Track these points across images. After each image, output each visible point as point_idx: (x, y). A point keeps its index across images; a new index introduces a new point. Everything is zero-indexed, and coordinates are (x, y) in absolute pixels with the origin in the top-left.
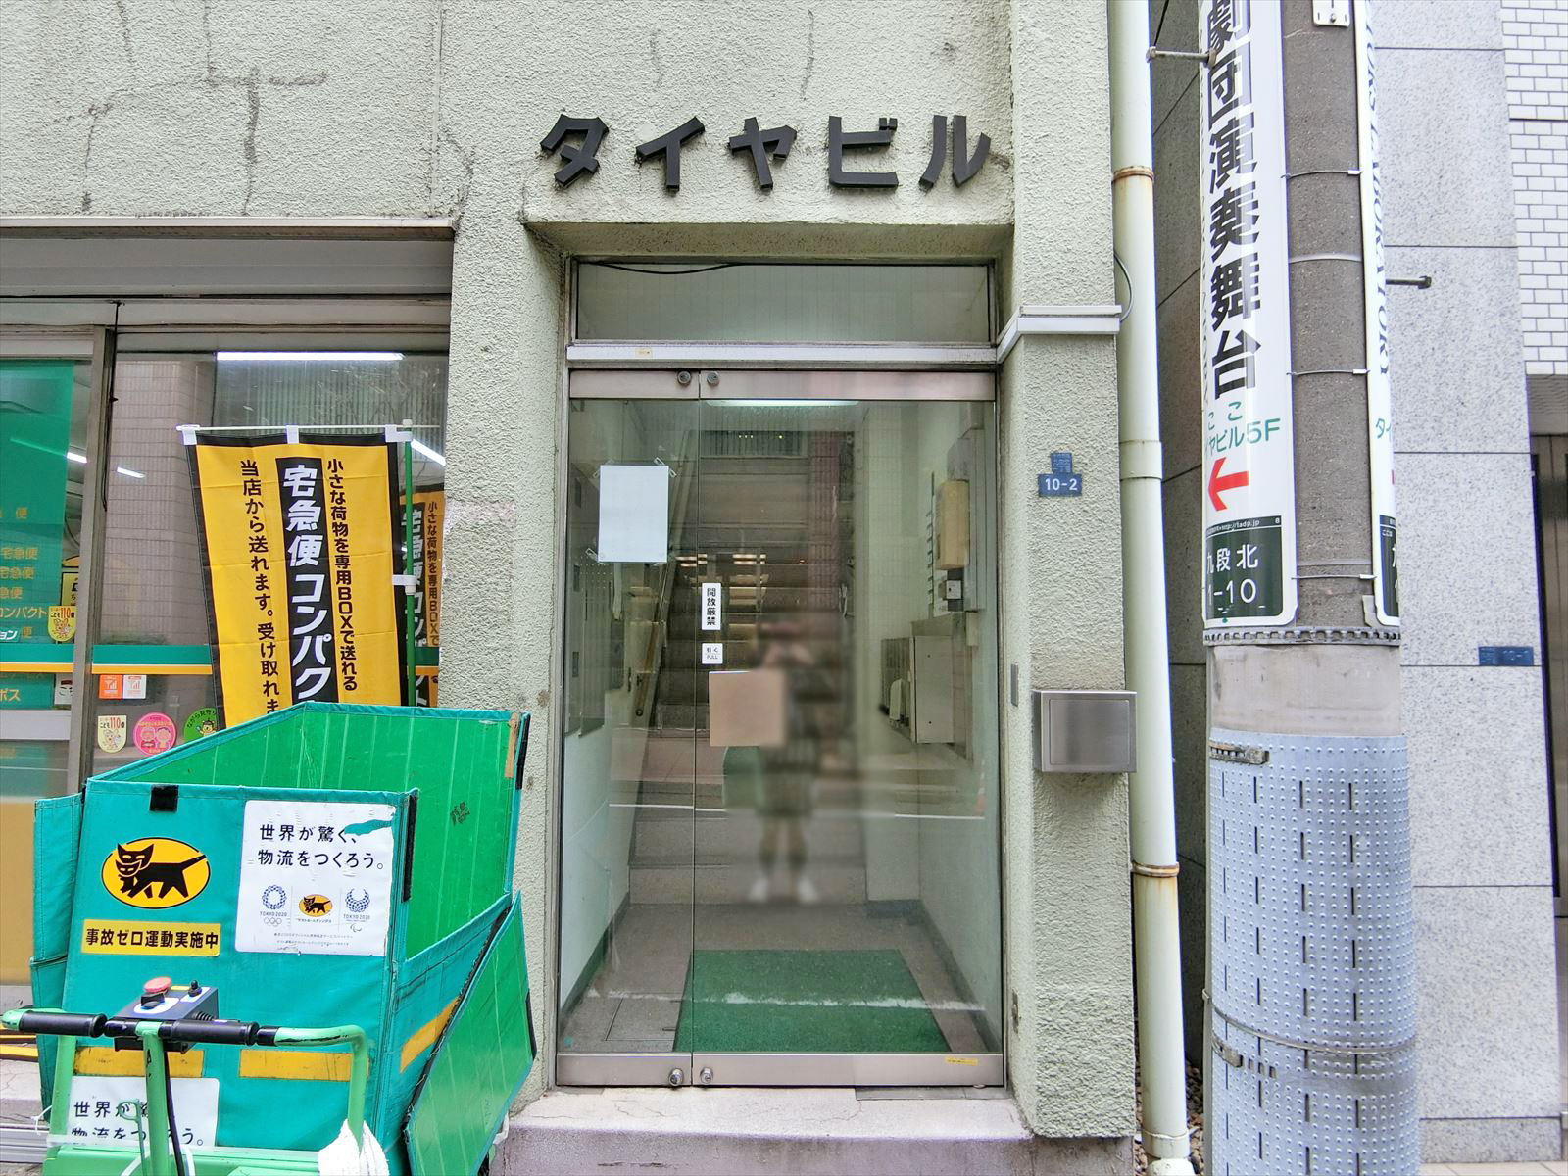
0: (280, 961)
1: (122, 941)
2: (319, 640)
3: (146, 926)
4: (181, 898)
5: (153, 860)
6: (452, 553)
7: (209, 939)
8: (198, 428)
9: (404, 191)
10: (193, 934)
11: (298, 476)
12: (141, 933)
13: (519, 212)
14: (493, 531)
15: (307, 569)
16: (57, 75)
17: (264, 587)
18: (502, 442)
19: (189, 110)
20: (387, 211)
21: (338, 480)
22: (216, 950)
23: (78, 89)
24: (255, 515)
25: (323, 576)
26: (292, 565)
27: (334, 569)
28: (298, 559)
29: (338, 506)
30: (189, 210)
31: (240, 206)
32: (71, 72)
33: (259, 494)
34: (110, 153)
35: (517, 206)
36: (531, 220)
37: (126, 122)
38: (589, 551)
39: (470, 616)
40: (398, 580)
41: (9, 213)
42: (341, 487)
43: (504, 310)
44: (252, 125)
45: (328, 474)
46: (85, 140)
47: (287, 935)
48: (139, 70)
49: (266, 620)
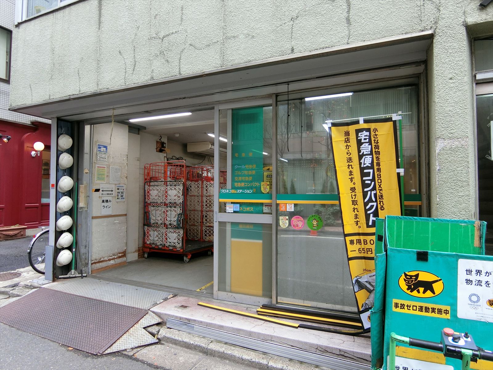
0: (478, 324)
1: (408, 308)
2: (373, 192)
3: (418, 304)
4: (432, 295)
5: (419, 279)
6: (441, 159)
7: (445, 312)
8: (332, 121)
9: (410, 24)
10: (438, 309)
11: (363, 135)
12: (416, 306)
13: (463, 22)
14: (459, 150)
15: (368, 168)
16: (279, 10)
17: (352, 175)
18: (461, 114)
19: (325, 11)
20: (404, 32)
21: (376, 135)
22: (448, 316)
23: (287, 13)
24: (348, 150)
25: (372, 170)
26: (362, 166)
27: (376, 167)
28: (364, 164)
29: (376, 145)
30: (328, 46)
31: (346, 41)
32: (284, 8)
33: (349, 142)
34: (299, 32)
35: (461, 19)
36: (469, 24)
37: (304, 20)
38: (487, 156)
39: (450, 183)
40: (398, 170)
41: (268, 58)
42: (377, 138)
43: (458, 62)
44: (348, 12)
45: (373, 133)
46: (291, 30)
47: (481, 314)
48: (307, 2)
49: (353, 186)
